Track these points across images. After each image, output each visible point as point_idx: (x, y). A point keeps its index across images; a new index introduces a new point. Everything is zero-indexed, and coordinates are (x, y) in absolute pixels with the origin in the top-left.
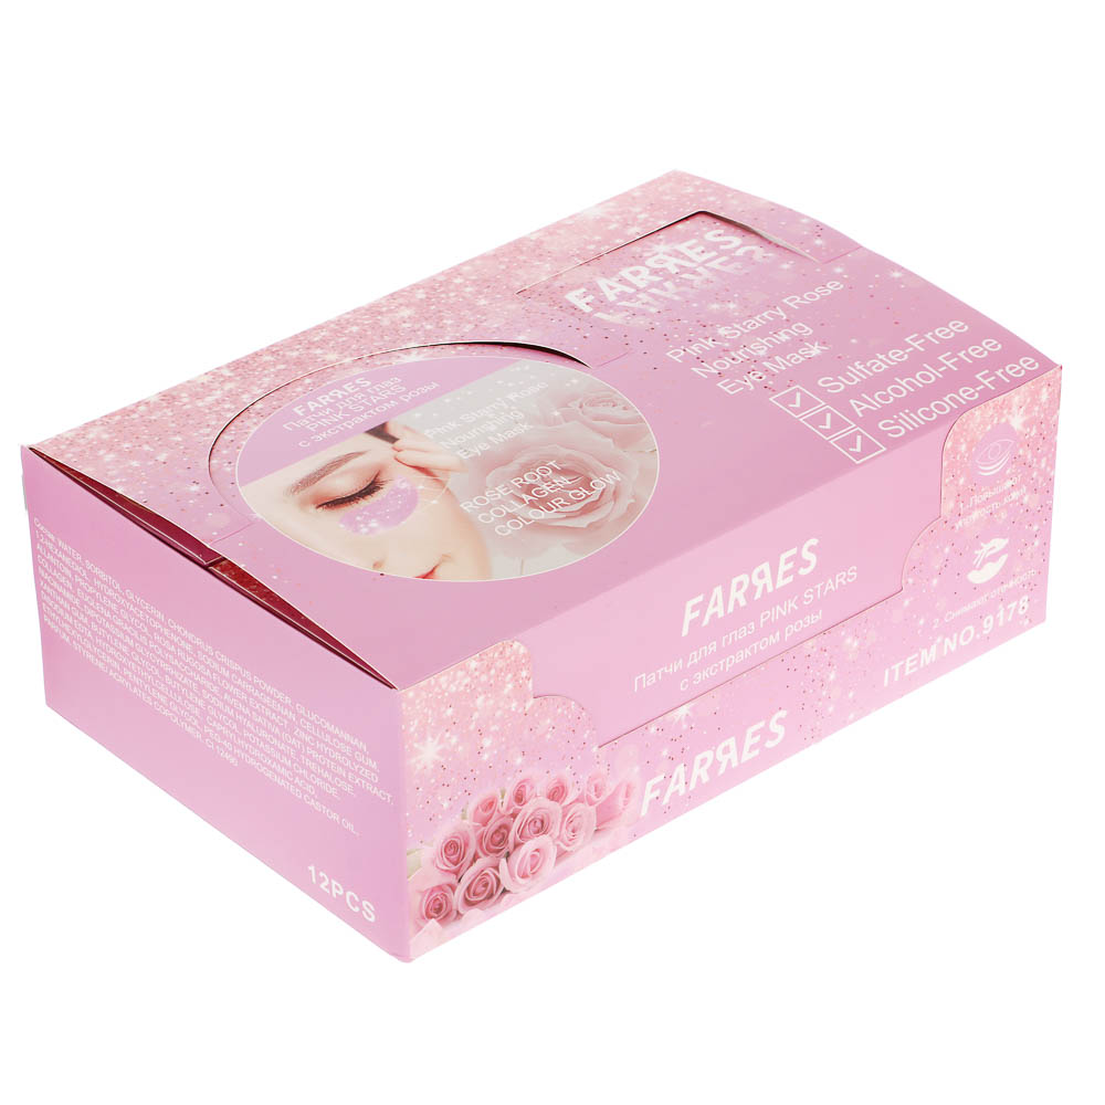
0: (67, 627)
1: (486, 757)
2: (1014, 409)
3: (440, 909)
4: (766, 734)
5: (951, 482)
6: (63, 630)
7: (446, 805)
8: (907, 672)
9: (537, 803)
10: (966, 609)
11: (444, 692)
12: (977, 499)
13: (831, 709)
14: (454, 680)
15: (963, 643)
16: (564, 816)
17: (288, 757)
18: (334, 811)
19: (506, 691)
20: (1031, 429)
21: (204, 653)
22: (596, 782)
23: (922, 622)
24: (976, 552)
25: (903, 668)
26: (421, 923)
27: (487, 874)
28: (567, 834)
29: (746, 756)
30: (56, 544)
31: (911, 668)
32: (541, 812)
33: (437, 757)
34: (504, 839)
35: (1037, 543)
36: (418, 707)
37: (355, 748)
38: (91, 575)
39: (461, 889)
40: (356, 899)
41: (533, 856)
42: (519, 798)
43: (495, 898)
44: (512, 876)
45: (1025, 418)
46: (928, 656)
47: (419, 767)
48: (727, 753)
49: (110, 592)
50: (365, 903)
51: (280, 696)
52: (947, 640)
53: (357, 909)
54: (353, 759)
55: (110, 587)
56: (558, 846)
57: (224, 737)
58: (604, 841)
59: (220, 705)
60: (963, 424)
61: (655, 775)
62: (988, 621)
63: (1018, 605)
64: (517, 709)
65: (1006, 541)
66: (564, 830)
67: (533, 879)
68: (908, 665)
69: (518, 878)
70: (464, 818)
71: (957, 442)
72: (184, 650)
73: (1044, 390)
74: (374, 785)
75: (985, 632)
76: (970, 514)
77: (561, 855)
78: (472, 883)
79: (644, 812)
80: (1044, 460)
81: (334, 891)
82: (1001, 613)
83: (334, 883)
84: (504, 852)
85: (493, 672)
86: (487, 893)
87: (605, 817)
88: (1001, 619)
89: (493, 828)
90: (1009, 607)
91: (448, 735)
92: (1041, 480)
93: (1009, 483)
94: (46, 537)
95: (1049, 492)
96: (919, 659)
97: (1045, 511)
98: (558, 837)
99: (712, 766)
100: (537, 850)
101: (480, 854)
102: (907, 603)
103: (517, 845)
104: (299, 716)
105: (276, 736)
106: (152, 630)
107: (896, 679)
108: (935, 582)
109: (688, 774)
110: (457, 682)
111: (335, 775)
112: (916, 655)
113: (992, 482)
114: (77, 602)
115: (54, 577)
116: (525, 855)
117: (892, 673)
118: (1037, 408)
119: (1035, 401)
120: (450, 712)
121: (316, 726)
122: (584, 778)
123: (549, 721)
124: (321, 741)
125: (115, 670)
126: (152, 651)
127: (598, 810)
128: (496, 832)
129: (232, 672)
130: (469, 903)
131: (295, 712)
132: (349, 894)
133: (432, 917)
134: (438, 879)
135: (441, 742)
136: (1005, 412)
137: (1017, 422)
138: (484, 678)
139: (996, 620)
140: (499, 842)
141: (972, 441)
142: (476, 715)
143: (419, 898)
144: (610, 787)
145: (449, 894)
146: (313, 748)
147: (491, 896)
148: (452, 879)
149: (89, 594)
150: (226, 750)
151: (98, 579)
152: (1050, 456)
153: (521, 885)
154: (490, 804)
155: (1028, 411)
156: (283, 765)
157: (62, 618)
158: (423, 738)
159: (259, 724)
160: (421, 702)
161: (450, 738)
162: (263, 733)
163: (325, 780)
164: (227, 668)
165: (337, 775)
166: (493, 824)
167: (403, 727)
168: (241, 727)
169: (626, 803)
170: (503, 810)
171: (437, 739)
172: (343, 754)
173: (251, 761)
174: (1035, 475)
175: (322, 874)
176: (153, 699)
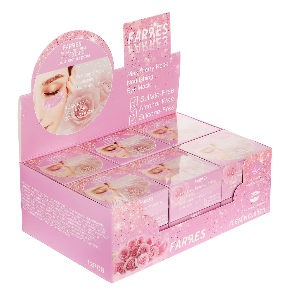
0: (29, 208)
1: (132, 230)
2: (261, 157)
3: (120, 270)
4: (200, 235)
5: (245, 174)
6: (28, 209)
7: (122, 241)
8: (235, 224)
9: (144, 244)
10: (249, 209)
11: (122, 210)
12: (251, 180)
13: (216, 230)
14: (125, 208)
15: (249, 218)
16: (151, 249)
17: (83, 231)
18: (94, 244)
19: (137, 213)
20: (265, 164)
21: (63, 207)
22: (158, 241)
23: (238, 210)
24: (252, 194)
25: (234, 222)
26: (115, 272)
27: (132, 261)
28: (152, 254)
29: (196, 240)
30: (27, 186)
31: (236, 223)
32: (145, 247)
33: (120, 228)
34: (136, 252)
35: (267, 194)
36: (116, 214)
37: (100, 226)
38: (35, 192)
39: (125, 265)
40: (100, 267)
41: (143, 258)
42: (140, 242)
43: (134, 268)
44: (138, 263)
45: (264, 160)
46: (240, 220)
47: (116, 230)
48: (191, 238)
49: (40, 196)
50: (102, 268)
51: (82, 215)
52: (245, 217)
53: (99, 270)
54: (99, 229)
55: (40, 194)
56: (149, 257)
57: (67, 229)
58: (161, 257)
59: (66, 221)
60: (248, 159)
61: (173, 241)
62: (255, 213)
63: (262, 210)
64: (140, 218)
65: (259, 192)
66: (151, 253)
67: (143, 265)
68: (235, 222)
69: (139, 264)
70: (126, 245)
71: (246, 164)
72: (58, 207)
73: (268, 153)
74: (105, 235)
75: (254, 216)
76: (250, 183)
77: (150, 259)
78: (128, 263)
79: (170, 251)
80: (268, 172)
81: (94, 266)
82: (258, 211)
83: (94, 264)
84: (136, 256)
85: (134, 207)
86: (132, 267)
87: (161, 251)
88: (258, 213)
89: (133, 249)
90: (260, 210)
91: (123, 222)
92: (267, 177)
93: (260, 177)
94: (24, 185)
95: (270, 181)
96: (238, 220)
97: (269, 186)
98: (149, 254)
99: (187, 241)
100: (144, 257)
101: (130, 256)
102: (235, 204)
103: (139, 255)
104: (86, 220)
105: (80, 226)
106: (50, 204)
107: (232, 225)
108: (242, 200)
109: (181, 242)
110: (125, 209)
111: (95, 234)
112: (237, 219)
113: (256, 176)
114: (31, 201)
115: (26, 195)
116: (141, 258)
117: (231, 223)
118: (266, 158)
119: (266, 156)
120: (123, 216)
121: (90, 222)
122: (156, 239)
123: (147, 222)
124: (92, 226)
125: (40, 217)
126: (50, 209)
127: (159, 248)
128: (134, 250)
129: (70, 211)
130: (128, 269)
131: (85, 219)
132: (98, 266)
133: (118, 271)
134: (120, 261)
135: (121, 224)
136: (258, 158)
137: (261, 161)
138: (132, 208)
139: (257, 213)
140: (135, 253)
141: (250, 164)
142: (130, 218)
143: (115, 265)
144: (162, 242)
145: (123, 265)
146: (90, 228)
147: (133, 268)
148: (123, 262)
149: (35, 198)
150: (68, 233)
151: (37, 193)
152: (270, 171)
153: (140, 266)
154: (133, 243)
155: (264, 158)
156: (82, 234)
157: (27, 206)
158: (117, 222)
159: (76, 224)
160: (116, 212)
161: (123, 223)
162: (77, 226)
163: (92, 236)
164: (68, 210)
165: (96, 234)
166: (134, 248)
167: (112, 219)
168: (72, 225)
169: (166, 248)
170: (136, 244)
171: (120, 223)
172: (97, 228)
173: (74, 235)
174: (266, 175)
175: (91, 262)
176: (50, 223)
